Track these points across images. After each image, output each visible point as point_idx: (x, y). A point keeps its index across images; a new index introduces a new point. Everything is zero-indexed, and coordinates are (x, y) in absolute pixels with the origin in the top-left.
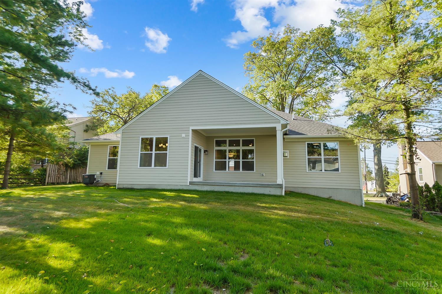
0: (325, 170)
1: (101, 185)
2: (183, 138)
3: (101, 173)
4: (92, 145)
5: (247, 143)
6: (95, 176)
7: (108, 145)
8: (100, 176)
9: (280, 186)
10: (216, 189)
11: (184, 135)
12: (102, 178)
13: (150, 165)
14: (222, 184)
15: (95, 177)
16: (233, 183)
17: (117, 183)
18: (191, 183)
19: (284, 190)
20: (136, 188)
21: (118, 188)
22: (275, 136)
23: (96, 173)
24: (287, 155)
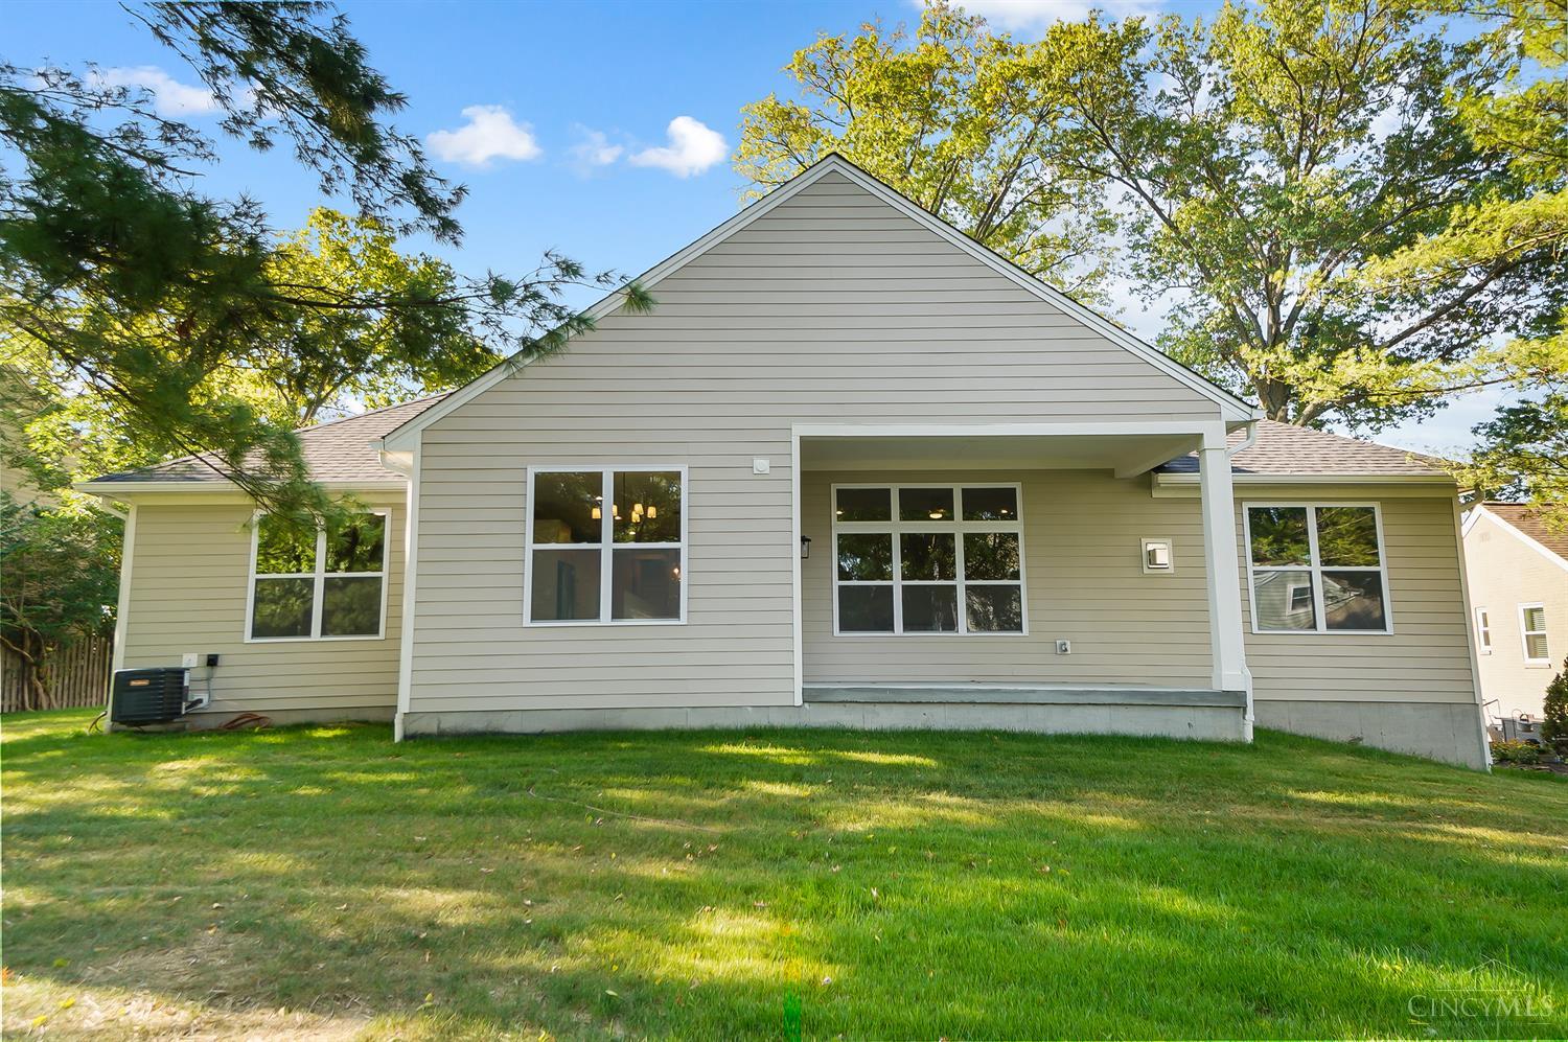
0: (1329, 626)
1: (212, 723)
2: (761, 477)
3: (212, 661)
4: (141, 510)
5: (981, 503)
6: (187, 676)
8: (203, 673)
10: (941, 719)
11: (762, 465)
12: (215, 684)
15: (186, 683)
16: (1006, 692)
17: (404, 706)
18: (810, 697)
19: (1250, 716)
20: (515, 730)
21: (407, 737)
22: (1109, 474)
23: (191, 660)
24: (1163, 557)
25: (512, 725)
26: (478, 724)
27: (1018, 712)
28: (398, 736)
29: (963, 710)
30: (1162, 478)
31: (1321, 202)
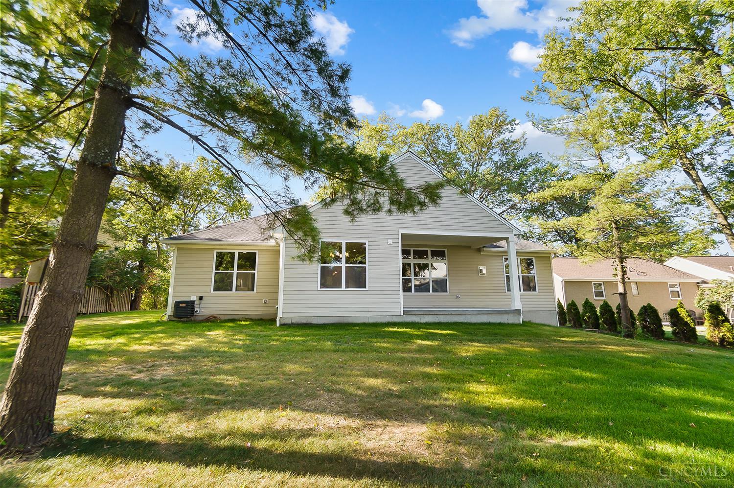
1: (200, 318)
2: (390, 245)
3: (201, 298)
4: (179, 249)
6: (194, 303)
7: (213, 250)
8: (198, 302)
9: (518, 312)
11: (390, 242)
12: (202, 306)
13: (340, 286)
14: (450, 313)
15: (194, 306)
17: (280, 314)
18: (405, 312)
19: (522, 316)
20: (315, 323)
21: (281, 325)
22: (469, 247)
23: (194, 298)
24: (484, 271)
25: (315, 322)
26: (304, 321)
27: (463, 316)
28: (278, 324)
29: (448, 316)
30: (485, 249)
31: (487, 176)
